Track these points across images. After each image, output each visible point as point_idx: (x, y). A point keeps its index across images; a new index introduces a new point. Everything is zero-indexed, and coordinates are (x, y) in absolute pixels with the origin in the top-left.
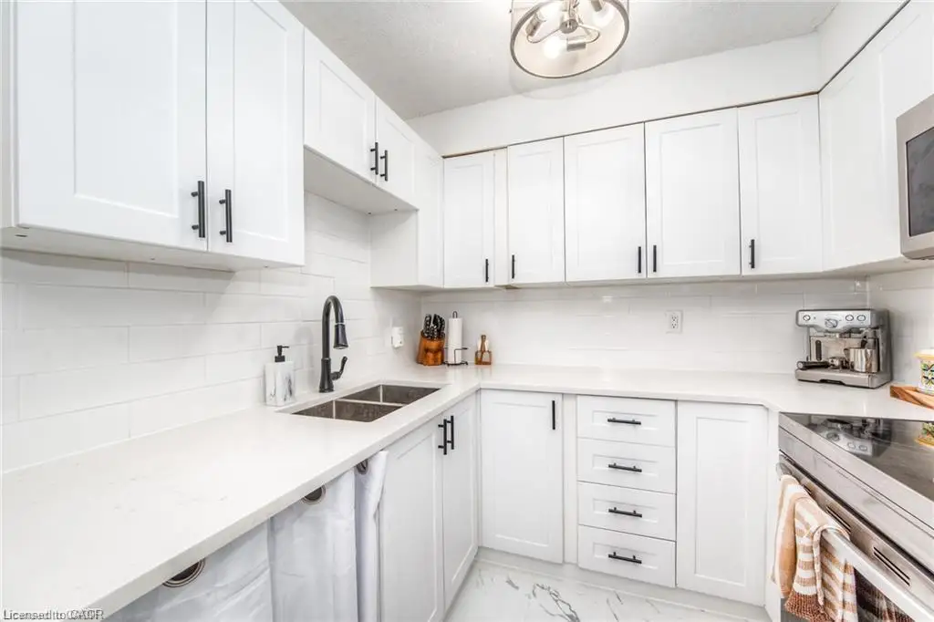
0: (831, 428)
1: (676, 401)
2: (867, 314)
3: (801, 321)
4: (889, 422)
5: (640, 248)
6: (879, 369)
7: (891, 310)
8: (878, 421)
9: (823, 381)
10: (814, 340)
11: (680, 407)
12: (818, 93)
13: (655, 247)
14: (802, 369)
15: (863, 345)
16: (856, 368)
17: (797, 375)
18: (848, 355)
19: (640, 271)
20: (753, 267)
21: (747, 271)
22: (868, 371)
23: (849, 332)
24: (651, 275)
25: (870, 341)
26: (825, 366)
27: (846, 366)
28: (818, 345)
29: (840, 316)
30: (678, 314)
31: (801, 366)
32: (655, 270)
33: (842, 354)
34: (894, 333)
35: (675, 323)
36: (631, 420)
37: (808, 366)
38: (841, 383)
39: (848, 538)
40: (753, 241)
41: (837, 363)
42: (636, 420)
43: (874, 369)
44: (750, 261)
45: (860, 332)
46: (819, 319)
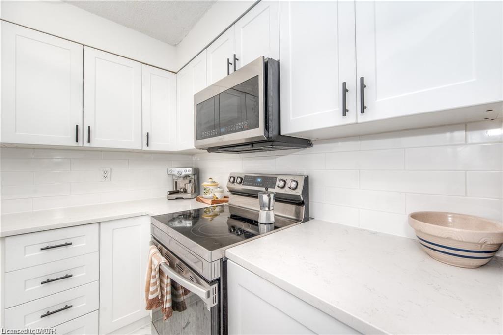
0: (179, 218)
1: (99, 223)
2: (191, 169)
3: (169, 173)
4: (199, 210)
5: (77, 126)
6: (195, 191)
7: (199, 168)
8: (195, 210)
9: (177, 199)
10: (175, 181)
11: (102, 225)
12: (176, 73)
13: (89, 127)
14: (169, 195)
15: (190, 182)
16: (188, 192)
17: (167, 198)
18: (185, 186)
19: (77, 141)
20: (148, 146)
21: (145, 148)
22: (191, 192)
23: (186, 177)
24: (86, 144)
25: (193, 180)
26: (178, 192)
27: (185, 191)
28: (176, 183)
29: (183, 170)
30: (109, 170)
31: (169, 193)
32: (89, 142)
33: (184, 186)
34: (200, 176)
35: (106, 175)
36: (64, 243)
37: (171, 193)
38: (183, 199)
39: (168, 264)
40: (148, 133)
41: (182, 190)
42: (68, 242)
43: (193, 192)
44: (146, 143)
45: (189, 177)
46: (176, 171)
